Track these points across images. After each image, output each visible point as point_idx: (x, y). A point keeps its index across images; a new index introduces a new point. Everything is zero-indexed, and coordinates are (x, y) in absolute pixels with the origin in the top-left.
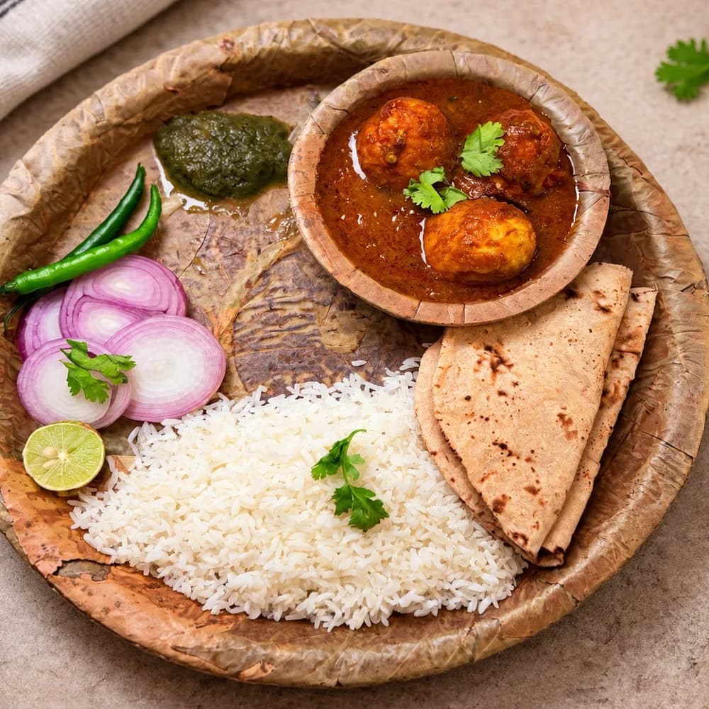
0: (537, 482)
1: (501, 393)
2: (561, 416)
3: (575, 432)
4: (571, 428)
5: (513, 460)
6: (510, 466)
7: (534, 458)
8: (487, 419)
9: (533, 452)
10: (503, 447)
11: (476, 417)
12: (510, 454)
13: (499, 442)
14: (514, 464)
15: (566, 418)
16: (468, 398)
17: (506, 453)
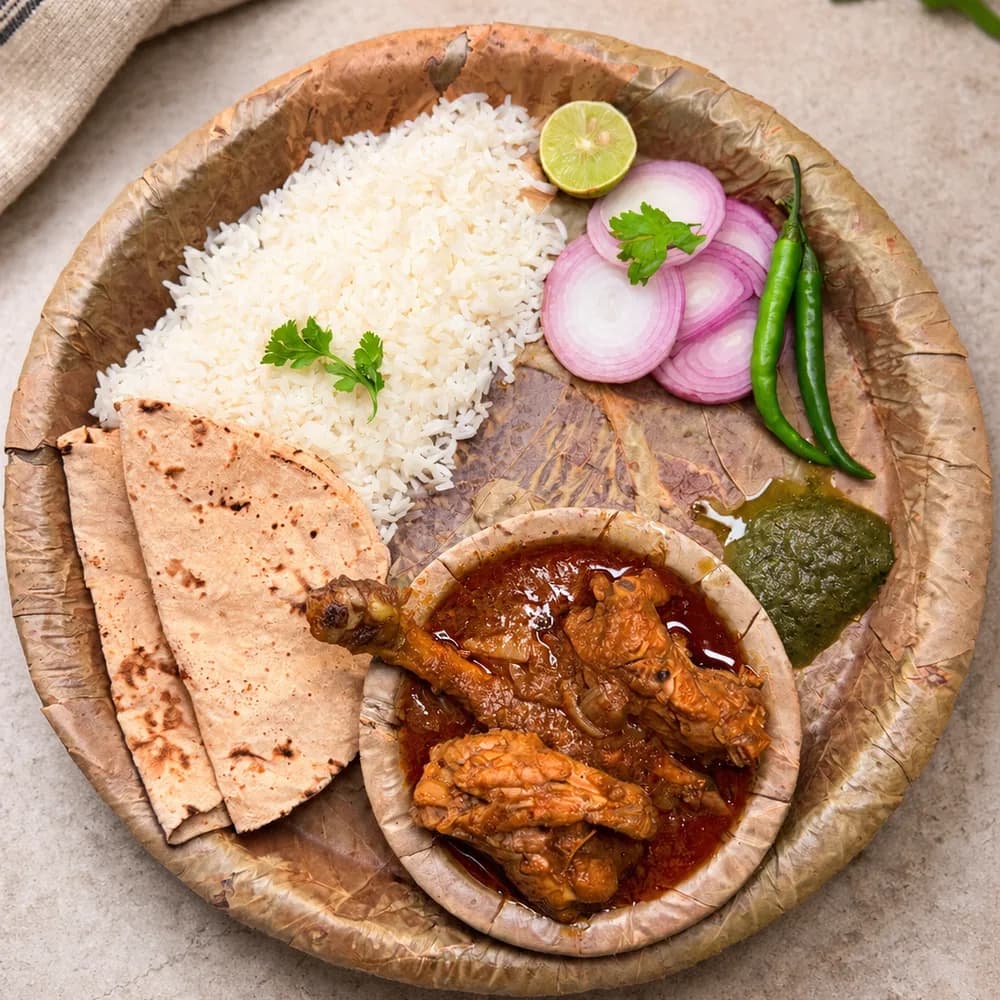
0: (174, 487)
1: (280, 568)
2: (200, 583)
3: (172, 574)
4: (179, 576)
5: (215, 498)
6: (214, 488)
7: (197, 514)
8: (275, 527)
9: (201, 521)
10: (236, 508)
11: (287, 522)
12: (222, 503)
13: (244, 510)
14: (211, 493)
15: (193, 585)
16: (314, 534)
17: (229, 503)
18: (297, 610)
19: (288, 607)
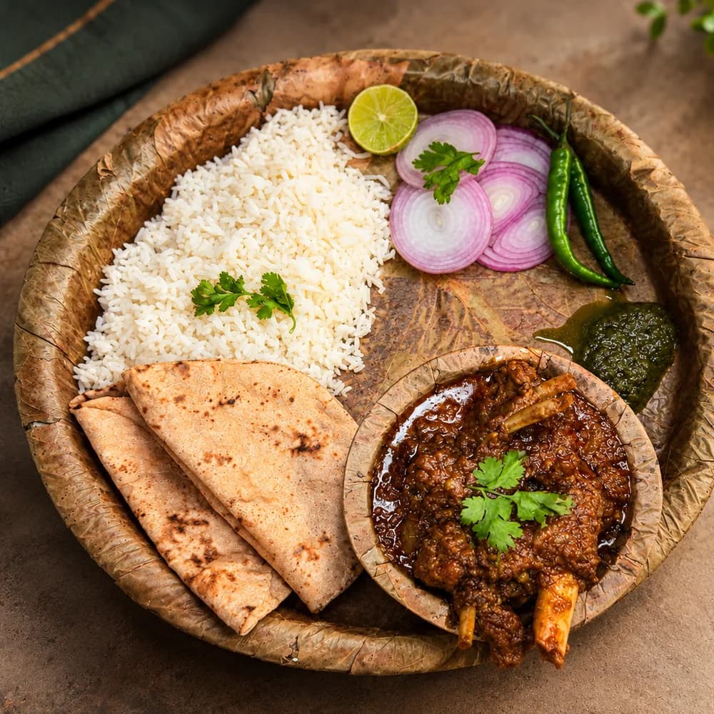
0: (185, 408)
1: (276, 428)
3: (208, 461)
4: (214, 461)
5: (215, 403)
6: (211, 397)
7: (206, 418)
8: (262, 404)
9: (213, 421)
10: (231, 402)
11: (270, 397)
12: (221, 404)
13: (238, 402)
14: (211, 401)
15: (226, 463)
16: (292, 400)
17: (224, 401)
18: (295, 454)
19: (289, 453)
